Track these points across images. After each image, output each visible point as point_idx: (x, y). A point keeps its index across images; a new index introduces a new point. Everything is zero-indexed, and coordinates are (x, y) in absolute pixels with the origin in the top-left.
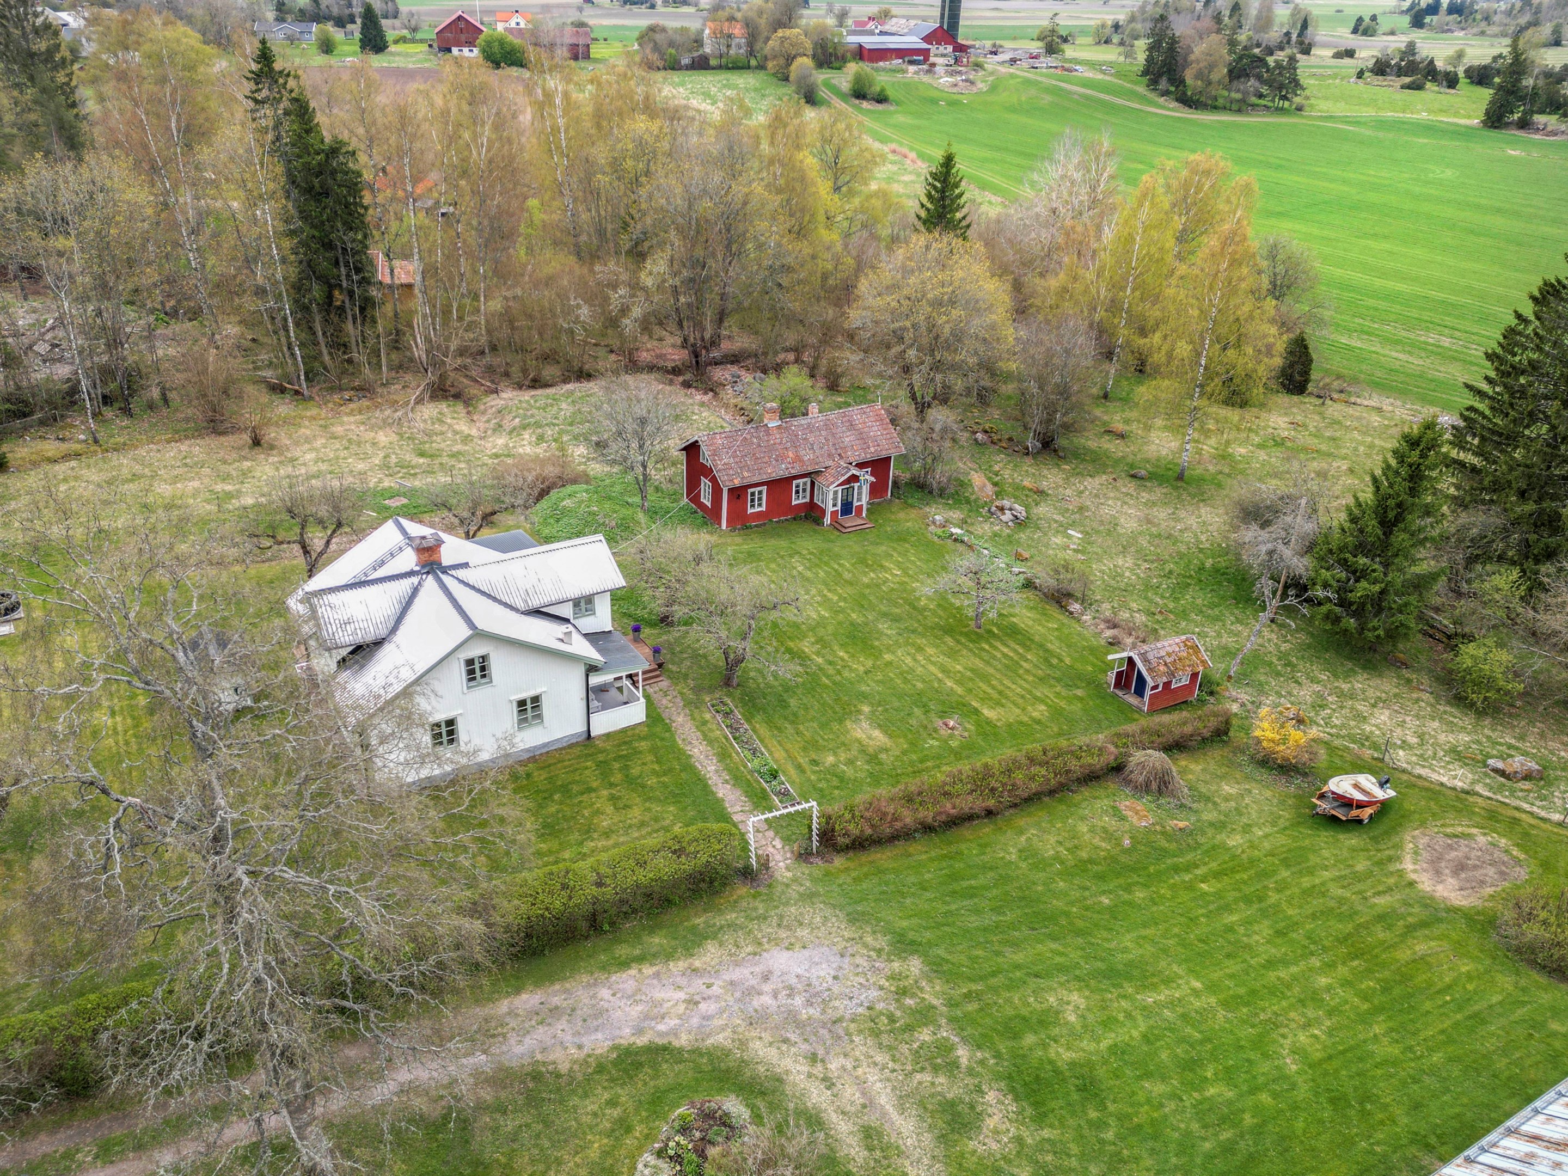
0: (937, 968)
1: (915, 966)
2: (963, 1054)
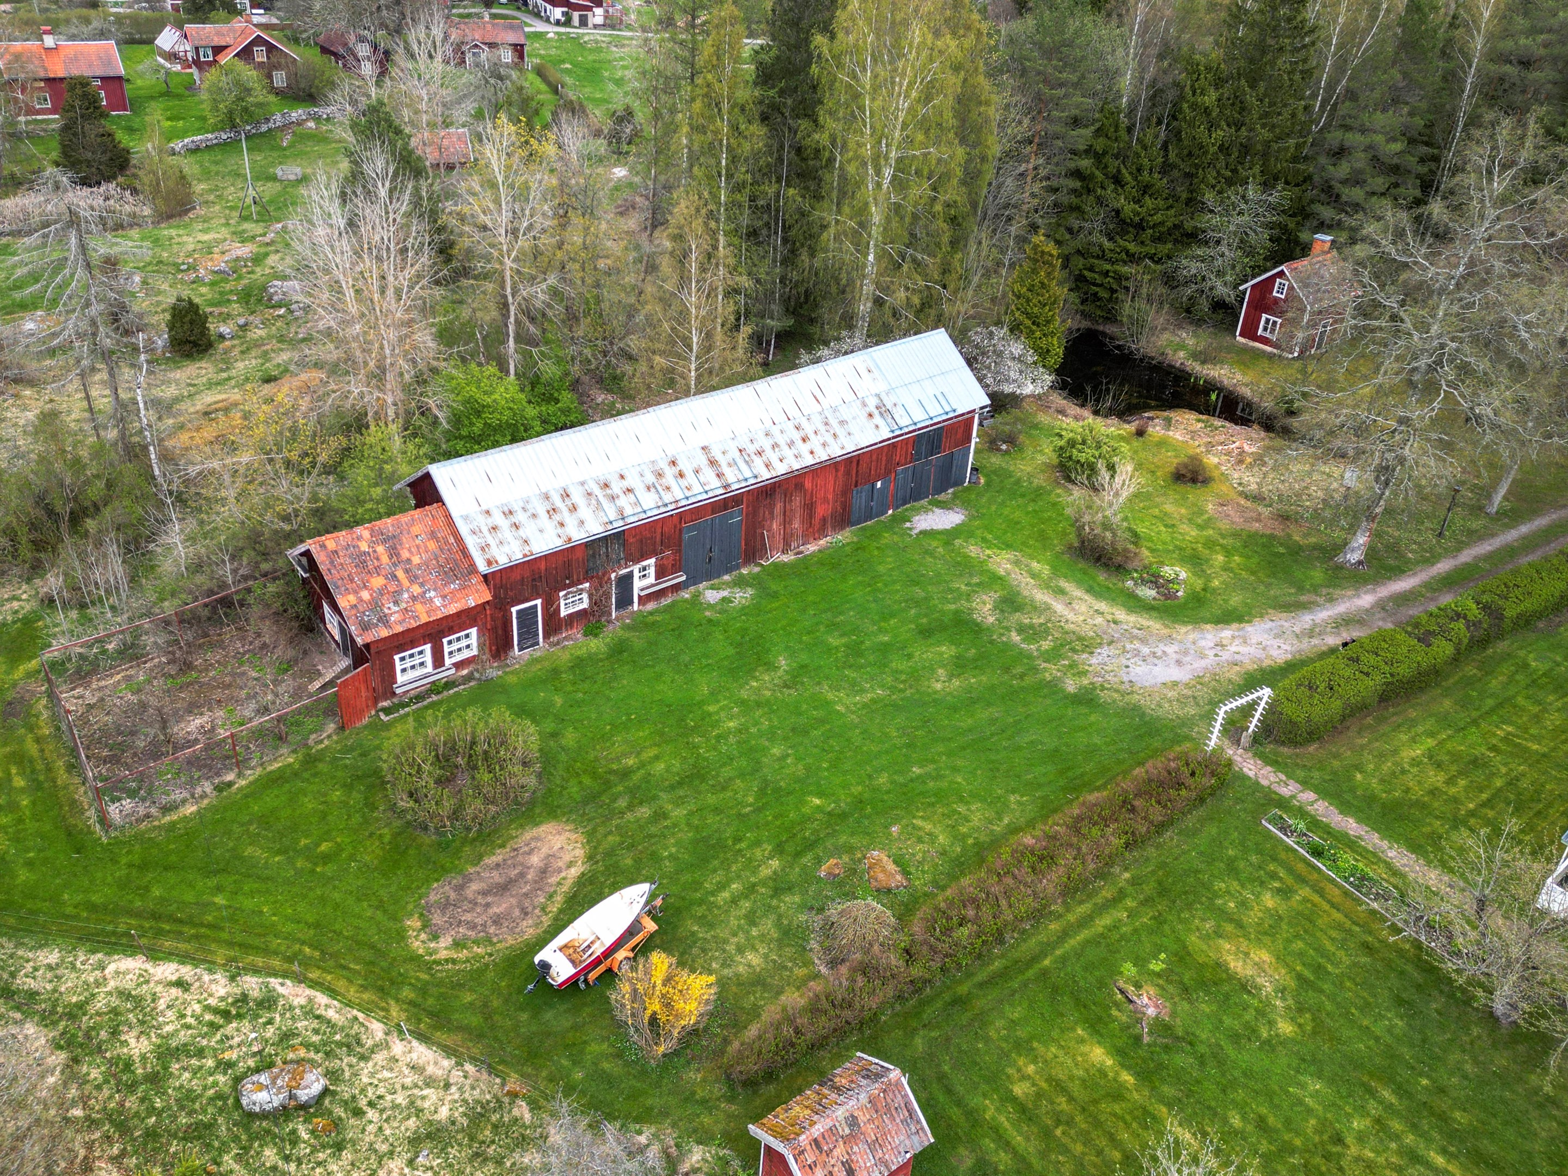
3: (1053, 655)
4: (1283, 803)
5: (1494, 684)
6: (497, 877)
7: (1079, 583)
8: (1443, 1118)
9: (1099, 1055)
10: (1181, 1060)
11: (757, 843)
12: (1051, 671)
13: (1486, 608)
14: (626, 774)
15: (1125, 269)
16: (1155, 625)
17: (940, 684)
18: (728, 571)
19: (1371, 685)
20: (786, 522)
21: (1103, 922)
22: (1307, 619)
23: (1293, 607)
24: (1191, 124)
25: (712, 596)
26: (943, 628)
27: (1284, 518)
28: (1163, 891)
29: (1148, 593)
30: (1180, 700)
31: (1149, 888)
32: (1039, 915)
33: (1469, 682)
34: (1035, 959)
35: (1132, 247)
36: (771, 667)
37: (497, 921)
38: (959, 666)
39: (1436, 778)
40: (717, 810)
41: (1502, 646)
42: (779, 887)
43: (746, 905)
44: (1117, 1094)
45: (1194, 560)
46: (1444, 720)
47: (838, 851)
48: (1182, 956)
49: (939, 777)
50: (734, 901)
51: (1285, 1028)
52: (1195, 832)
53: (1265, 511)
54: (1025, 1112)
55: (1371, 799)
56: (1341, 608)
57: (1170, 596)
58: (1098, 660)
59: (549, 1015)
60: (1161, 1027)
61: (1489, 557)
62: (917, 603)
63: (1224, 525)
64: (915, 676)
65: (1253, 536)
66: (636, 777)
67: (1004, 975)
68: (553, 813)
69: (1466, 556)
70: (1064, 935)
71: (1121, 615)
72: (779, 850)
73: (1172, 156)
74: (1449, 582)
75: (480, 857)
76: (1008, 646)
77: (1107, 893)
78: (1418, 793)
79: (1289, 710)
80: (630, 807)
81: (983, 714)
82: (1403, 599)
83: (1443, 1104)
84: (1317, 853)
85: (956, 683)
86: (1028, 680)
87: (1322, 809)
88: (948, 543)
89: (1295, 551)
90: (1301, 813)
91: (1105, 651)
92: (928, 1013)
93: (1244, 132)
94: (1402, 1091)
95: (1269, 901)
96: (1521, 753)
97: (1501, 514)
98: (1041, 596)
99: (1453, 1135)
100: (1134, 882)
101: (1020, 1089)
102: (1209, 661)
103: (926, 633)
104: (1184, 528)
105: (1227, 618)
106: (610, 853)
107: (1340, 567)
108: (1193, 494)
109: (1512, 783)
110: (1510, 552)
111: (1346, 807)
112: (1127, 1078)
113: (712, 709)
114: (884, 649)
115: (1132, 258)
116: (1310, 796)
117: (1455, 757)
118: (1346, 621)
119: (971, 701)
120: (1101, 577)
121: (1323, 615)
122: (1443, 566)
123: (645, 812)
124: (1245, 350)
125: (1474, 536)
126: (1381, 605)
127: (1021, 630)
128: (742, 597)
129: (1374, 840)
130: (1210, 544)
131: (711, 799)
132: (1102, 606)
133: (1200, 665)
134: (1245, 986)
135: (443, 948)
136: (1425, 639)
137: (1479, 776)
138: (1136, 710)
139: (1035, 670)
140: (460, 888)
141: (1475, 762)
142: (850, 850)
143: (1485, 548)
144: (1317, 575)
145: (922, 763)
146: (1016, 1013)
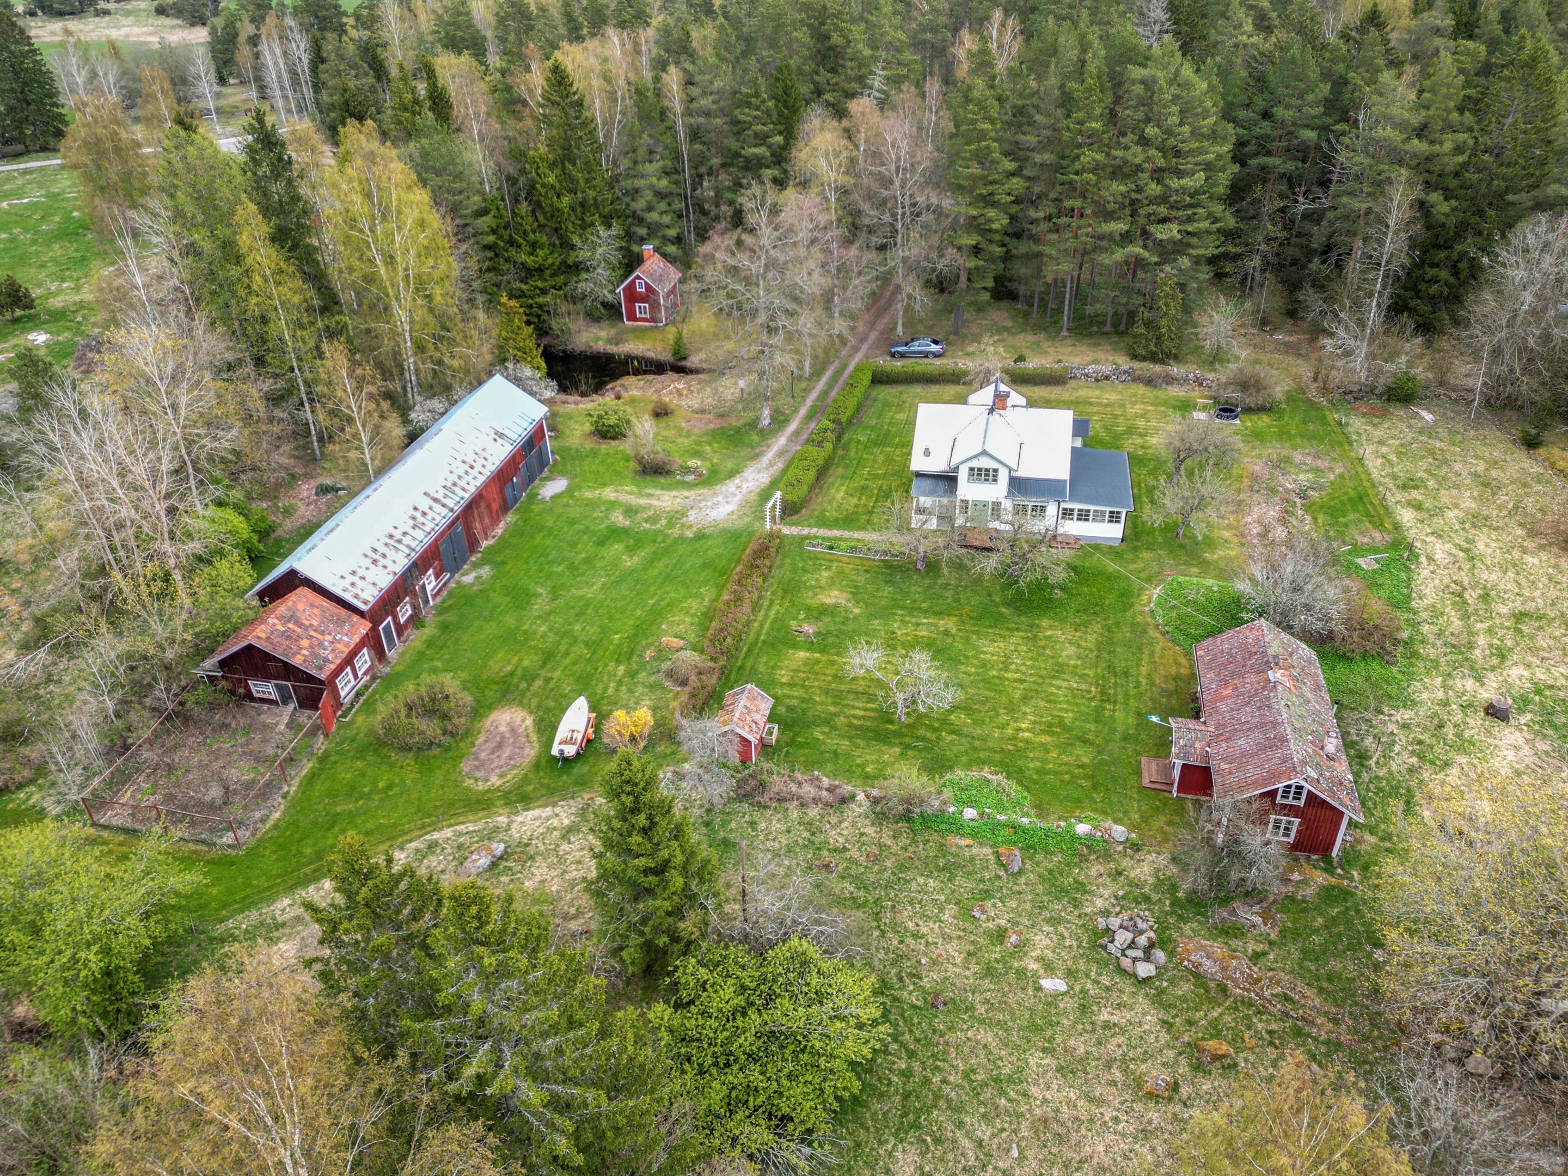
0: (681, 539)
1: (689, 534)
2: (647, 526)
3: (670, 524)
4: (807, 537)
5: (852, 453)
6: (491, 745)
7: (655, 487)
8: (919, 609)
9: (802, 654)
10: (831, 640)
11: (606, 665)
12: (675, 532)
13: (834, 421)
14: (512, 674)
15: (541, 300)
16: (704, 491)
17: (629, 562)
18: (464, 562)
19: (812, 474)
20: (482, 521)
21: (772, 614)
22: (765, 460)
23: (756, 456)
24: (546, 196)
25: (468, 579)
26: (608, 538)
27: (722, 416)
28: (786, 591)
29: (690, 478)
30: (740, 517)
31: (780, 593)
32: (748, 624)
33: (843, 458)
34: (757, 639)
35: (540, 284)
36: (537, 595)
37: (511, 758)
38: (631, 550)
39: (854, 501)
40: (574, 664)
41: (846, 437)
42: (633, 675)
43: (624, 688)
44: (818, 662)
45: (698, 454)
46: (843, 477)
47: (648, 646)
48: (808, 609)
49: (663, 599)
50: (617, 690)
51: (857, 611)
52: (782, 565)
53: (711, 417)
54: (791, 685)
55: (836, 520)
56: (775, 448)
57: (701, 475)
58: (692, 516)
59: (575, 771)
60: (817, 634)
61: (818, 399)
62: (584, 533)
63: (696, 431)
64: (614, 565)
65: (713, 431)
66: (519, 671)
67: (749, 650)
68: (491, 707)
69: (809, 402)
70: (762, 626)
71: (686, 493)
72: (618, 662)
73: (541, 219)
74: (810, 417)
75: (473, 744)
76: (646, 532)
77: (766, 603)
78: (851, 509)
79: (789, 497)
80: (529, 685)
81: (660, 565)
82: (797, 433)
83: (916, 605)
84: (831, 548)
85: (636, 558)
86: (669, 541)
87: (823, 532)
88: (572, 497)
89: (738, 430)
90: (816, 537)
91: (692, 512)
92: (733, 678)
93: (580, 195)
94: (903, 608)
95: (825, 574)
96: (876, 476)
97: (812, 375)
98: (643, 501)
99: (926, 611)
100: (773, 594)
101: (784, 680)
102: (739, 497)
103: (601, 543)
104: (680, 440)
105: (732, 474)
106: (539, 706)
107: (762, 431)
108: (670, 421)
109: (880, 489)
110: (825, 393)
111: (830, 527)
112: (817, 655)
113: (526, 627)
114: (587, 561)
115: (544, 292)
116: (814, 530)
117: (855, 489)
118: (781, 453)
119: (650, 562)
120: (662, 480)
121: (770, 454)
122: (803, 411)
123: (539, 683)
124: (635, 329)
125: (807, 391)
126: (790, 440)
127: (646, 521)
128: (485, 572)
129: (847, 534)
130: (698, 443)
131: (567, 661)
132: (674, 493)
133: (736, 499)
134: (836, 606)
135: (495, 781)
136: (820, 444)
137: (868, 492)
138: (724, 531)
139: (668, 536)
140: (476, 759)
141: (864, 488)
142: (652, 644)
143: (814, 395)
144: (755, 438)
145: (651, 597)
146: (765, 659)
